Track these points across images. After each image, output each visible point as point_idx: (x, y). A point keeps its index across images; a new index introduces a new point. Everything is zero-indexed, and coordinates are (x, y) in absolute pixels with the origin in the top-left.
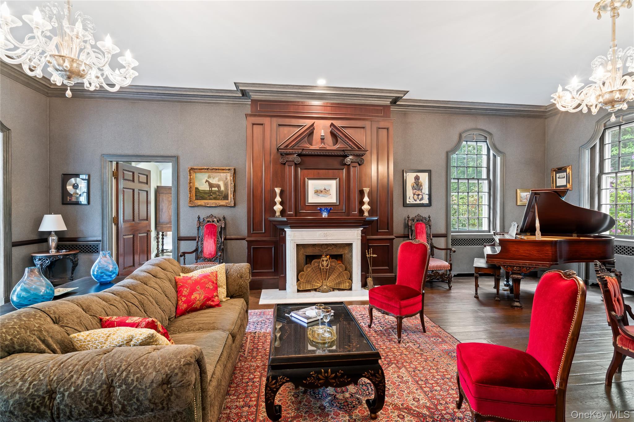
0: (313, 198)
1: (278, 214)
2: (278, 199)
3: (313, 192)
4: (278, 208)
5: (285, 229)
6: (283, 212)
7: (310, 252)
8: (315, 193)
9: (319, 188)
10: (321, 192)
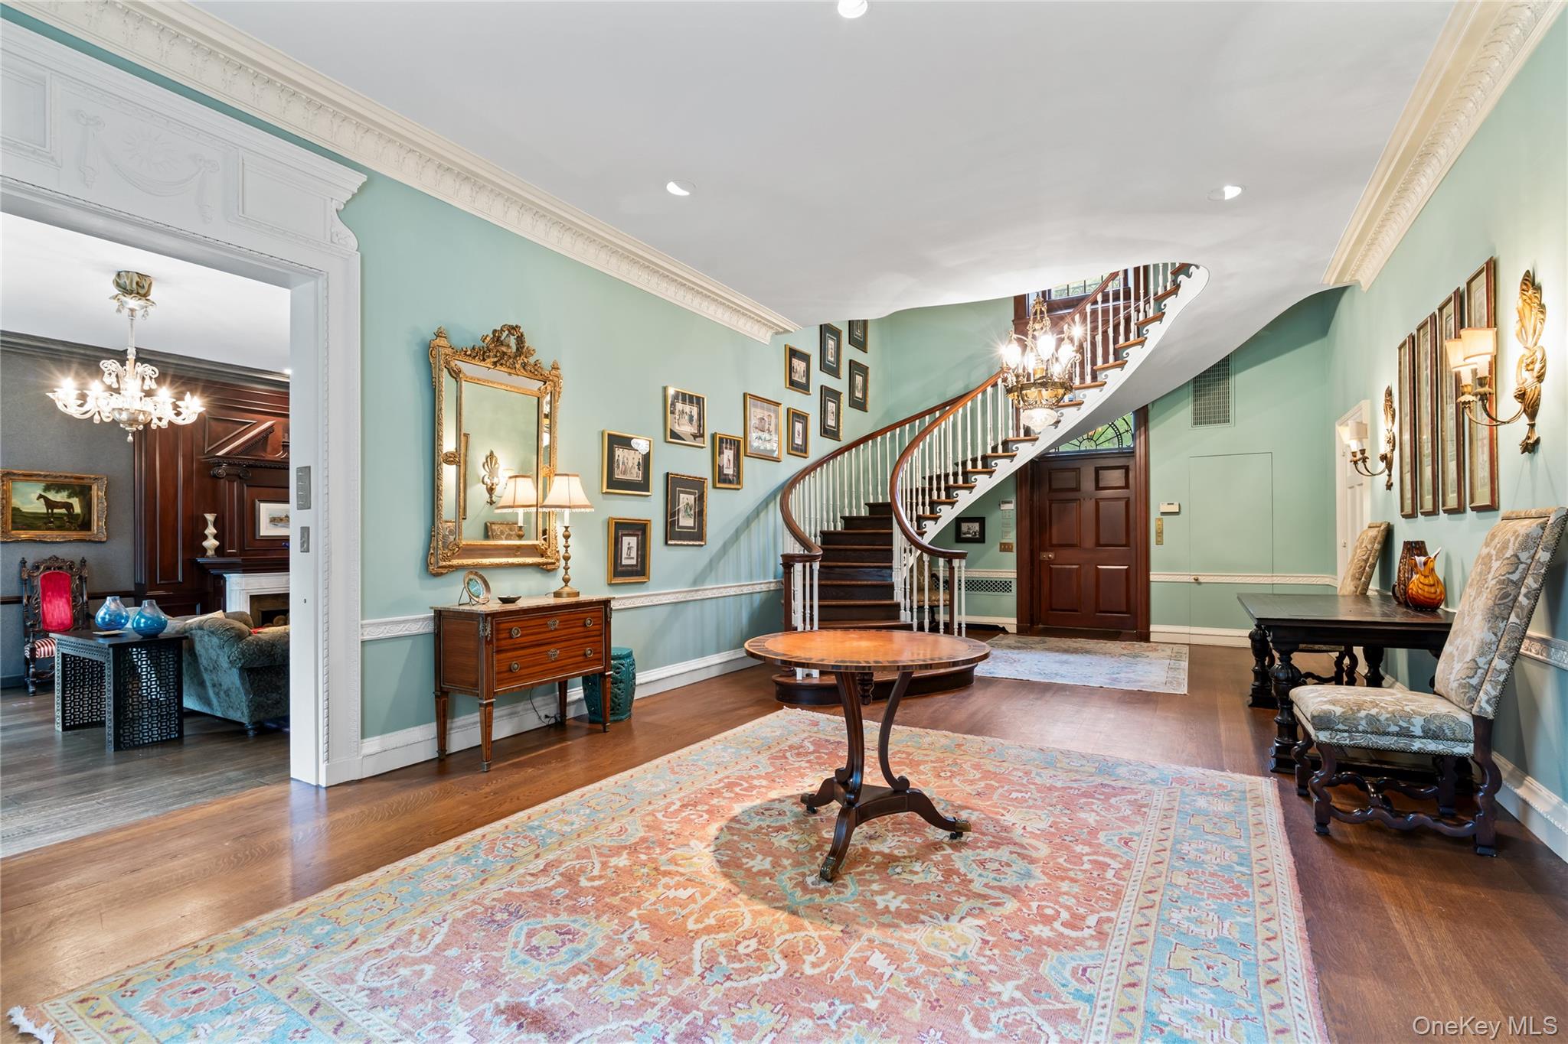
0: (267, 529)
1: (210, 553)
2: (211, 530)
3: (268, 520)
4: (211, 543)
5: (225, 575)
6: (219, 551)
7: (268, 606)
8: (271, 521)
9: (276, 515)
10: (281, 520)
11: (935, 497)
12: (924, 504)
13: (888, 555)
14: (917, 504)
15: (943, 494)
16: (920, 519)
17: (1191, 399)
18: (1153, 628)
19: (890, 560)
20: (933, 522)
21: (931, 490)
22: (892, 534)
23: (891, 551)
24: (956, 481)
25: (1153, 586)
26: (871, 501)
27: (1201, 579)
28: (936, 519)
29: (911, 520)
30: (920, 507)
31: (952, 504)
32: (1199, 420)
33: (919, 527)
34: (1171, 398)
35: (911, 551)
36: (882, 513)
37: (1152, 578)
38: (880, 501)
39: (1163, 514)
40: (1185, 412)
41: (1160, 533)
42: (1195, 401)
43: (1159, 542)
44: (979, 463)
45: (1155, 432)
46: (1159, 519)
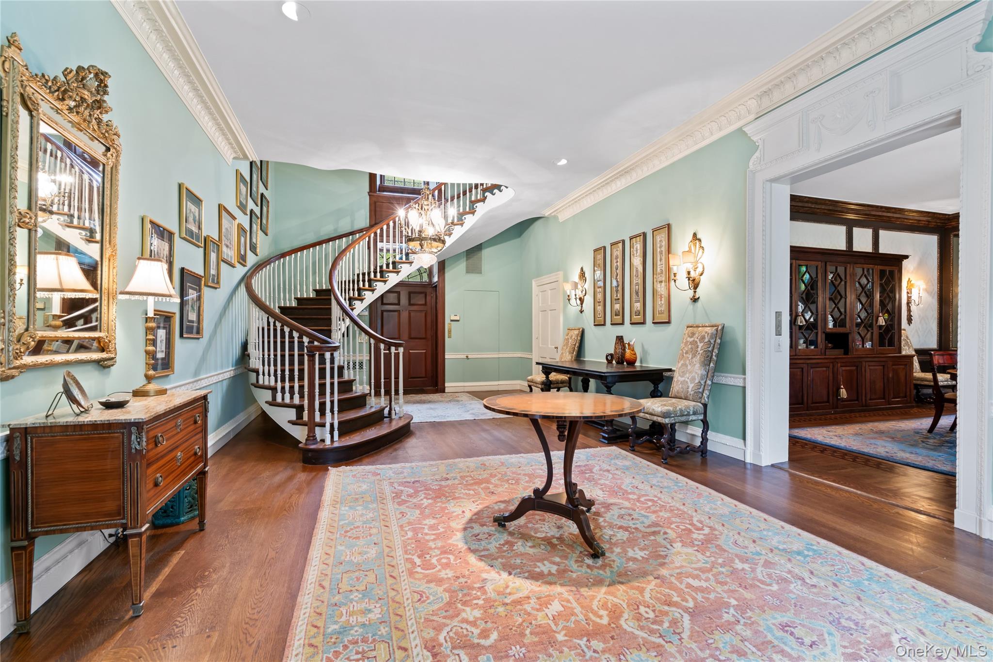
11: (361, 285)
12: (353, 290)
13: (329, 322)
14: (349, 290)
15: (367, 284)
16: (350, 299)
17: (465, 258)
18: (446, 385)
19: (330, 325)
20: (360, 302)
21: (358, 281)
22: (330, 309)
23: (330, 319)
24: (375, 276)
25: (446, 361)
26: (318, 288)
27: (470, 357)
28: (362, 300)
29: (345, 300)
30: (351, 292)
31: (373, 291)
32: (469, 271)
33: (350, 305)
34: (456, 258)
35: (343, 320)
36: (324, 296)
37: (446, 357)
38: (324, 288)
39: (452, 321)
40: (462, 266)
41: (450, 332)
42: (467, 260)
43: (450, 337)
44: (391, 266)
45: (448, 275)
46: (450, 324)
